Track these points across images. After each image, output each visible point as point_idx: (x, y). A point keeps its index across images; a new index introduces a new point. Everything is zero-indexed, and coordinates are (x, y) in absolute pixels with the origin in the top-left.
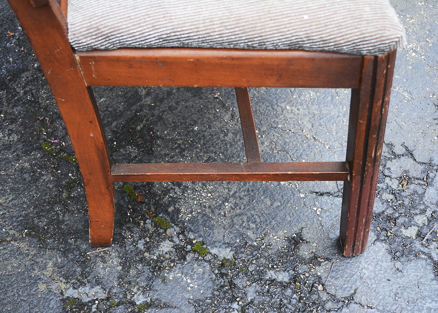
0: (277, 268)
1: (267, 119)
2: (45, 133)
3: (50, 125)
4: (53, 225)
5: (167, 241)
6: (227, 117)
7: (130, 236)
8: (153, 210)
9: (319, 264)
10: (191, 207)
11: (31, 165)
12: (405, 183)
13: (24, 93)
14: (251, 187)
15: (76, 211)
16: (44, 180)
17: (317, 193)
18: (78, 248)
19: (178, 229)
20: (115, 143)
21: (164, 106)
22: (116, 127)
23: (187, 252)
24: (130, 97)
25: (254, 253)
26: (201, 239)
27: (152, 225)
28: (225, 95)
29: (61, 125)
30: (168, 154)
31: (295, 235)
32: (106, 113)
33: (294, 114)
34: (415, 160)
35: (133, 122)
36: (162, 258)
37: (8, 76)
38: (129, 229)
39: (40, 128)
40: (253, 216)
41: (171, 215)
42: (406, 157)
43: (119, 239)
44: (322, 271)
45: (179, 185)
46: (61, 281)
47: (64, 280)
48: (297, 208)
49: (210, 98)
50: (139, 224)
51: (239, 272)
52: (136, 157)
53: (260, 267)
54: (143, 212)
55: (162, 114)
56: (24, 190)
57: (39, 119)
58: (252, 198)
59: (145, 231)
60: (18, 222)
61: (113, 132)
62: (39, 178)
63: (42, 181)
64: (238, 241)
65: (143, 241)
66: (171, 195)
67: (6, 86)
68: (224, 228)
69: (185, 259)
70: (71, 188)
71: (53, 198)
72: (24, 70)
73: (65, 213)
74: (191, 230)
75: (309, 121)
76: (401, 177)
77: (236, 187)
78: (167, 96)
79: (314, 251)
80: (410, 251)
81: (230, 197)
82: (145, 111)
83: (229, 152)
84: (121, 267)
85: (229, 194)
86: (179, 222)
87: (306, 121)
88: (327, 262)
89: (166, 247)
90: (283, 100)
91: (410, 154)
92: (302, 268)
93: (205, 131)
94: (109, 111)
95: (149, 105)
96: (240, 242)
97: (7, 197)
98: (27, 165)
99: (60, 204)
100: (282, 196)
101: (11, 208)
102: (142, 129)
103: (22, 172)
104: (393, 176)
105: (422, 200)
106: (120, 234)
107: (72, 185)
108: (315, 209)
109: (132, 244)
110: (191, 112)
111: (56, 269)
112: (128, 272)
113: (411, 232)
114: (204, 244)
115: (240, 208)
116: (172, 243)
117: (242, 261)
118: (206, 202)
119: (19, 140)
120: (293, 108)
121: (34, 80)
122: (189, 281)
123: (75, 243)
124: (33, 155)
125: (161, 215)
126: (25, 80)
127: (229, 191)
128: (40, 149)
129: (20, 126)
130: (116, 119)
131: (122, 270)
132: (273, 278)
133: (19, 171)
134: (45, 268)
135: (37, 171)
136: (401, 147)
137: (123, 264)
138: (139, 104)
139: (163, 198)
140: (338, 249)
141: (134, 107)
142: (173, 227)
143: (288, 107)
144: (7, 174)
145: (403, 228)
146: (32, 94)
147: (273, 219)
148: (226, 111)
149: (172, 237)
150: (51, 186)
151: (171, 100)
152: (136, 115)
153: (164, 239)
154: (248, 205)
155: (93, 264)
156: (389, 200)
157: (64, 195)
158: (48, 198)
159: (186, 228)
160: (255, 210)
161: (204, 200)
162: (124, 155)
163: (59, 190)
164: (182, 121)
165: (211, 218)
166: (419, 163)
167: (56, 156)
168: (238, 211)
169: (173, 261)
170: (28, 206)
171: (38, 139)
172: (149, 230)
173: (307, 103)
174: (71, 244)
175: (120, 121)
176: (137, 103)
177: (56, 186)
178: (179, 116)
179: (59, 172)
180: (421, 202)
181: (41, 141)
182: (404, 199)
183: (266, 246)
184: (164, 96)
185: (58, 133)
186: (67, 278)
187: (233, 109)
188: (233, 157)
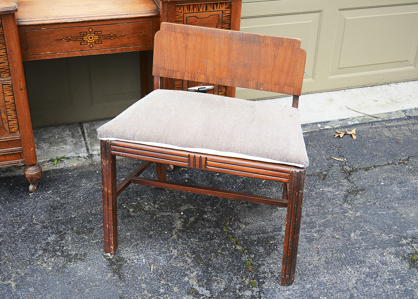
2: (228, 224)
3: (232, 222)
4: (206, 259)
5: (250, 291)
6: (317, 259)
7: (235, 281)
8: (253, 277)
11: (213, 233)
14: (305, 291)
15: (220, 260)
16: (215, 241)
18: (211, 273)
19: (258, 290)
20: (256, 243)
22: (261, 237)
24: (276, 228)
27: (248, 282)
32: (261, 229)
36: (243, 296)
38: (237, 278)
39: (228, 220)
41: (259, 283)
45: (272, 273)
46: (195, 281)
47: (197, 281)
49: (314, 247)
50: (243, 279)
52: (261, 253)
54: (248, 275)
57: (229, 217)
58: (301, 296)
59: (243, 283)
60: (193, 251)
61: (258, 238)
62: (213, 239)
63: (214, 241)
65: (240, 285)
66: (265, 275)
71: (214, 250)
73: (215, 258)
74: (264, 293)
77: (298, 287)
83: (306, 272)
84: (223, 290)
86: (261, 287)
89: (248, 293)
90: (350, 265)
93: (301, 259)
94: (263, 229)
97: (195, 239)
98: (212, 232)
99: (215, 253)
102: (272, 243)
107: (225, 249)
109: (235, 284)
111: (197, 276)
112: (225, 293)
115: (293, 297)
116: (252, 293)
119: (215, 221)
123: (211, 271)
125: (255, 280)
128: (222, 229)
129: (219, 215)
130: (263, 234)
131: (223, 291)
133: (206, 232)
134: (192, 273)
135: (214, 236)
137: (225, 289)
138: (279, 232)
139: (261, 274)
142: (257, 288)
143: (349, 269)
148: (317, 256)
149: (253, 291)
150: (216, 245)
152: (274, 236)
155: (213, 282)
157: (219, 251)
158: (212, 249)
159: (262, 291)
162: (256, 249)
167: (226, 235)
168: (291, 297)
170: (201, 247)
172: (245, 283)
174: (209, 270)
175: (265, 235)
176: (278, 232)
179: (224, 241)
185: (234, 226)
186: (198, 281)
187: (321, 257)
188: (306, 275)
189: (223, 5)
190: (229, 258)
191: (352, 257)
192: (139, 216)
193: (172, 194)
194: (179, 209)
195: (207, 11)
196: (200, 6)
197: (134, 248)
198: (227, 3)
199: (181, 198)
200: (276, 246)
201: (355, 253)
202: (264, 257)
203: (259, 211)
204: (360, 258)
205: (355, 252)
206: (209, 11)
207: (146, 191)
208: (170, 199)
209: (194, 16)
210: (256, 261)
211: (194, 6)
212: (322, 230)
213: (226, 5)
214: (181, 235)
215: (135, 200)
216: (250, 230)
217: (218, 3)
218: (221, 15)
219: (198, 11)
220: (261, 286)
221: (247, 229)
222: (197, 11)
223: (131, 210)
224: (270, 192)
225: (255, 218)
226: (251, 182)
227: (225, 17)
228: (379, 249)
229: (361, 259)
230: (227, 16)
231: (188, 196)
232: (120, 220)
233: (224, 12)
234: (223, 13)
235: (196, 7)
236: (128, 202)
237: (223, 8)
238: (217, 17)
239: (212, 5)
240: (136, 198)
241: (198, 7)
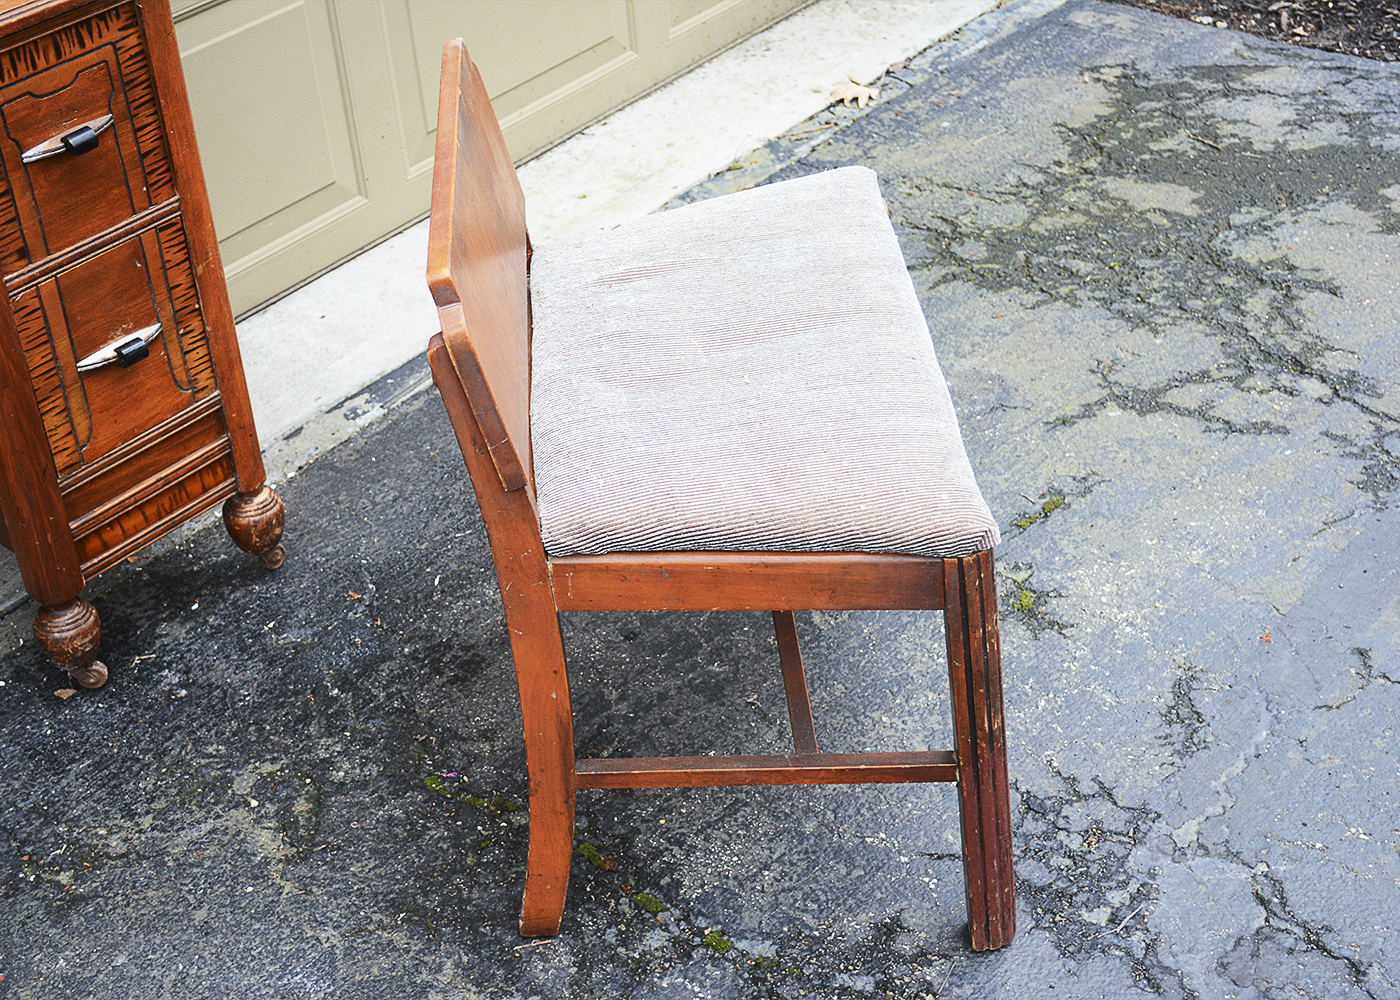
0: (855, 969)
1: (845, 738)
2: (430, 763)
3: (438, 750)
4: (450, 906)
5: (658, 931)
6: (770, 736)
7: (591, 923)
8: (633, 883)
9: (930, 964)
10: (701, 878)
12: (1095, 841)
13: (387, 696)
14: (812, 846)
15: (492, 885)
17: (931, 855)
18: (498, 941)
19: (677, 913)
21: (654, 717)
23: (693, 948)
24: (588, 704)
25: (814, 948)
26: (720, 927)
27: (630, 906)
28: (767, 700)
29: (459, 749)
30: (661, 796)
31: (888, 920)
33: (897, 730)
34: (1115, 803)
35: (595, 745)
36: (648, 957)
37: (354, 669)
38: (589, 911)
39: (420, 754)
40: (814, 891)
41: (665, 891)
42: (1100, 798)
43: (572, 926)
44: (934, 975)
45: (680, 844)
47: (474, 989)
48: (893, 879)
49: (739, 703)
50: (607, 905)
51: (786, 976)
52: (600, 800)
53: (823, 969)
54: (614, 887)
55: (649, 731)
56: (396, 853)
57: (417, 740)
60: (387, 901)
63: (428, 837)
64: (785, 929)
65: (614, 930)
66: (665, 859)
67: (352, 684)
68: (761, 910)
69: (690, 957)
70: (482, 849)
71: (450, 865)
72: (384, 657)
73: (472, 887)
74: (700, 914)
75: (923, 741)
76: (1087, 831)
78: (659, 702)
79: (921, 944)
80: (1093, 946)
81: (772, 862)
82: (616, 725)
84: (576, 969)
85: (771, 858)
86: (679, 901)
87: (917, 742)
88: (943, 960)
89: (655, 940)
90: (876, 707)
91: (1107, 793)
92: (896, 970)
95: (625, 717)
96: (789, 930)
97: (365, 861)
99: (462, 873)
100: (868, 860)
101: (372, 880)
103: (390, 825)
104: (1072, 830)
105: (1122, 866)
106: (573, 919)
107: (483, 845)
108: (927, 880)
109: (596, 933)
110: (703, 726)
111: (460, 971)
112: (589, 976)
113: (1100, 916)
114: (724, 934)
116: (666, 934)
117: (791, 959)
118: (729, 871)
120: (894, 720)
121: (404, 675)
122: (697, 989)
123: (492, 933)
124: (409, 797)
125: (647, 891)
126: (388, 675)
127: (771, 852)
128: (422, 788)
129: (381, 751)
131: (577, 973)
132: (846, 985)
133: (383, 823)
134: (440, 969)
135: (417, 822)
136: (1092, 783)
137: (580, 965)
139: (651, 864)
140: (964, 940)
141: (597, 719)
142: (668, 909)
143: (884, 719)
144: (362, 828)
145: (1084, 909)
146: (402, 698)
147: (850, 896)
148: (767, 726)
149: (666, 925)
150: (445, 847)
151: (666, 707)
153: (653, 927)
154: (806, 875)
155: (525, 964)
156: (1062, 867)
157: (470, 860)
159: (691, 910)
160: (817, 882)
161: (726, 867)
163: (460, 852)
164: (686, 741)
165: (737, 894)
166: (1122, 808)
167: (451, 799)
168: (787, 884)
169: (669, 960)
170: (404, 877)
171: (417, 772)
172: (625, 913)
173: (921, 712)
174: (485, 935)
177: (454, 846)
178: (680, 734)
179: (460, 823)
180: (1121, 870)
181: (423, 776)
182: (1089, 864)
183: (836, 937)
184: (652, 701)
185: (455, 762)
186: (478, 985)
187: (781, 722)
189: (110, 23)
190: (519, 867)
191: (864, 681)
192: (111, 883)
193: (167, 760)
194: (234, 794)
195: (64, 58)
196: (32, 48)
197: (181, 994)
198: (121, 10)
199: (210, 756)
201: (864, 667)
202: (618, 809)
203: (495, 677)
204: (888, 673)
205: (863, 663)
206: (68, 56)
207: (68, 792)
208: (172, 776)
209: (24, 91)
210: (605, 834)
211: (15, 57)
212: (725, 645)
213: (118, 17)
214: (303, 870)
215: (53, 840)
216: (514, 749)
217: (89, 20)
218: (114, 58)
219: (31, 70)
220: (679, 898)
221: (501, 750)
222: (28, 69)
223: (64, 878)
224: (483, 605)
225: (501, 707)
226: (399, 601)
227: (127, 64)
228: (918, 624)
229: (894, 674)
230: (132, 57)
231: (228, 739)
232: (54, 931)
233: (118, 46)
234: (116, 50)
235: (22, 57)
236: (35, 858)
237: (113, 33)
238: (102, 72)
239: (74, 31)
240: (49, 831)
241: (28, 56)
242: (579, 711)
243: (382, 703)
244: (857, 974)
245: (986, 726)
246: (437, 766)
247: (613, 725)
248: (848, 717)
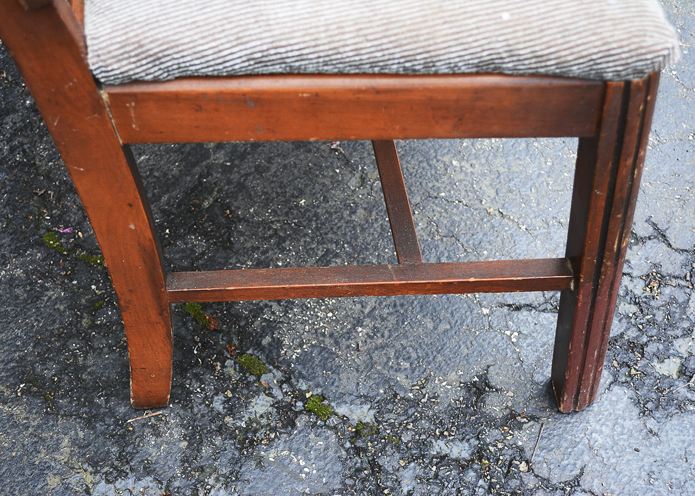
0: (450, 435)
1: (421, 183)
2: (48, 218)
3: (55, 205)
4: (67, 374)
5: (262, 396)
6: (354, 182)
7: (198, 390)
8: (236, 343)
9: (520, 426)
10: (300, 337)
11: (25, 272)
12: (656, 285)
13: (10, 149)
15: (106, 350)
16: (50, 298)
17: (510, 306)
18: (112, 413)
19: (279, 374)
20: (167, 231)
21: (247, 166)
22: (167, 204)
23: (297, 414)
24: (189, 153)
25: (410, 412)
26: (320, 390)
27: (235, 369)
28: (349, 145)
29: (74, 202)
30: (258, 248)
31: (476, 379)
32: (151, 180)
33: (466, 174)
34: (670, 245)
35: (197, 195)
36: (255, 425)
38: (197, 377)
39: (39, 208)
40: (405, 348)
41: (267, 352)
42: (655, 240)
43: (181, 394)
44: (525, 439)
45: (278, 299)
46: (86, 471)
47: (90, 469)
48: (477, 333)
49: (324, 150)
50: (213, 368)
51: (385, 445)
52: (203, 254)
53: (420, 436)
54: (219, 348)
55: (245, 180)
56: (16, 316)
57: (36, 194)
58: (401, 318)
59: (225, 380)
60: (8, 370)
61: (163, 212)
62: (42, 294)
63: (46, 299)
64: (382, 391)
65: (221, 397)
66: (265, 316)
68: (357, 371)
69: (294, 426)
70: (96, 311)
71: (66, 328)
72: (8, 110)
73: (87, 352)
74: (301, 376)
75: (491, 185)
76: (648, 275)
77: (374, 300)
78: (252, 149)
79: (510, 404)
80: (670, 401)
81: (364, 317)
82: (215, 175)
83: (360, 240)
84: (186, 443)
85: (363, 312)
86: (281, 362)
87: (486, 186)
88: (532, 423)
89: (260, 405)
90: (446, 151)
91: (661, 235)
92: (491, 435)
93: (318, 207)
94: (155, 177)
95: (223, 166)
96: (385, 393)
98: (19, 272)
99: (78, 337)
100: (452, 313)
102: (211, 206)
103: (11, 286)
104: (635, 274)
105: (685, 313)
106: (182, 386)
107: (97, 305)
108: (508, 333)
109: (204, 402)
110: (293, 174)
111: (76, 450)
112: (199, 451)
113: (671, 368)
114: (324, 399)
115: (383, 336)
116: (271, 399)
117: (390, 425)
118: (325, 328)
119: (4, 231)
120: (463, 164)
121: (26, 127)
122: (302, 463)
123: (106, 403)
124: (29, 254)
125: (250, 352)
126: (11, 128)
127: (362, 307)
128: (40, 244)
129: (4, 207)
130: (168, 191)
131: (188, 447)
132: (444, 453)
133: (6, 284)
134: (56, 448)
135: (36, 282)
136: (646, 225)
137: (190, 438)
138: (204, 163)
139: (253, 323)
140: (550, 400)
141: (197, 169)
142: (270, 371)
143: (454, 163)
145: (656, 360)
146: (24, 151)
147: (438, 353)
148: (351, 172)
149: (270, 388)
150: (62, 308)
151: (259, 155)
152: (201, 183)
153: (257, 393)
154: (396, 330)
155: (138, 439)
156: (631, 315)
157: (85, 322)
158: (58, 329)
159: (293, 372)
160: (407, 338)
161: (322, 324)
162: (183, 251)
163: (76, 314)
164: (279, 190)
165: (335, 354)
166: (676, 250)
167: (68, 255)
168: (380, 341)
169: (273, 429)
170: (23, 343)
171: (37, 227)
172: (230, 378)
173: (486, 154)
174: (100, 406)
175: (174, 193)
176: (202, 162)
177: (70, 308)
178: (272, 182)
179: (75, 282)
180: (684, 317)
181: (42, 231)
182: (655, 311)
183: (429, 398)
184: (246, 149)
185: (70, 217)
186: (94, 464)
187: (363, 168)
188: (367, 249)
200: (229, 208)
202: (220, 263)
220: (281, 359)
242: (181, 161)
243: (6, 157)
244: (452, 441)
245: (615, 247)
246: (56, 221)
247: (212, 175)
248: (421, 162)
